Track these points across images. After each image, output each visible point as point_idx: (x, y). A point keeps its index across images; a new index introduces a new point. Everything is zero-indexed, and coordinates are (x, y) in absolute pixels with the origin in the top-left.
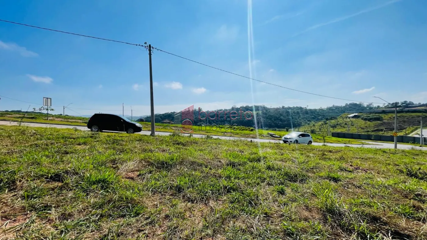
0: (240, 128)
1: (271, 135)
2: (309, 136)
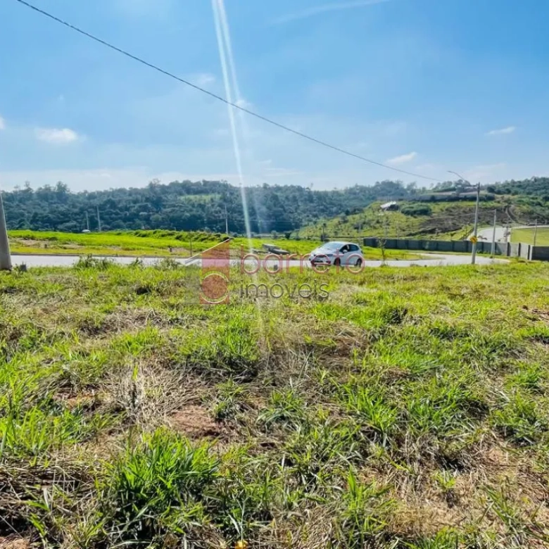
0: (196, 236)
1: (269, 250)
2: (357, 248)
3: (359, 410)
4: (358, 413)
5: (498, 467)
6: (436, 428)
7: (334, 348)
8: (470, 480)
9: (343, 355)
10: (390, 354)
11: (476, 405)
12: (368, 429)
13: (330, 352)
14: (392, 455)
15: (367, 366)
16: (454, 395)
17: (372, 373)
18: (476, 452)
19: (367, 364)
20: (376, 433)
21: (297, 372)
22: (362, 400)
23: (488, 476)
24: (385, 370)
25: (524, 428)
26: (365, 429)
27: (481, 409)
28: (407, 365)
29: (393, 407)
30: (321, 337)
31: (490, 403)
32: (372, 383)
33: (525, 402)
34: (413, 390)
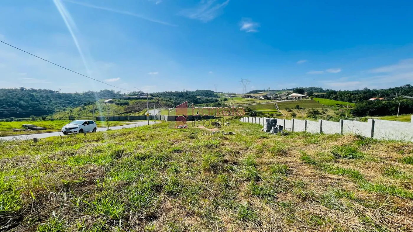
1: (29, 128)
2: (93, 123)
3: (104, 212)
4: (103, 214)
5: (169, 210)
6: (143, 204)
7: (83, 182)
8: (161, 221)
9: (90, 184)
10: (118, 175)
11: (158, 186)
12: (110, 220)
13: (82, 185)
14: (124, 228)
15: (106, 186)
16: (149, 185)
17: (109, 188)
18: (161, 207)
19: (105, 185)
20: (114, 221)
21: (58, 205)
22: (105, 205)
23: (167, 216)
24: (116, 184)
25: (176, 189)
26: (108, 221)
27: (160, 187)
28: (126, 178)
29: (122, 202)
30: (75, 178)
31: (163, 184)
32: (109, 194)
33: (175, 178)
34: (131, 190)
